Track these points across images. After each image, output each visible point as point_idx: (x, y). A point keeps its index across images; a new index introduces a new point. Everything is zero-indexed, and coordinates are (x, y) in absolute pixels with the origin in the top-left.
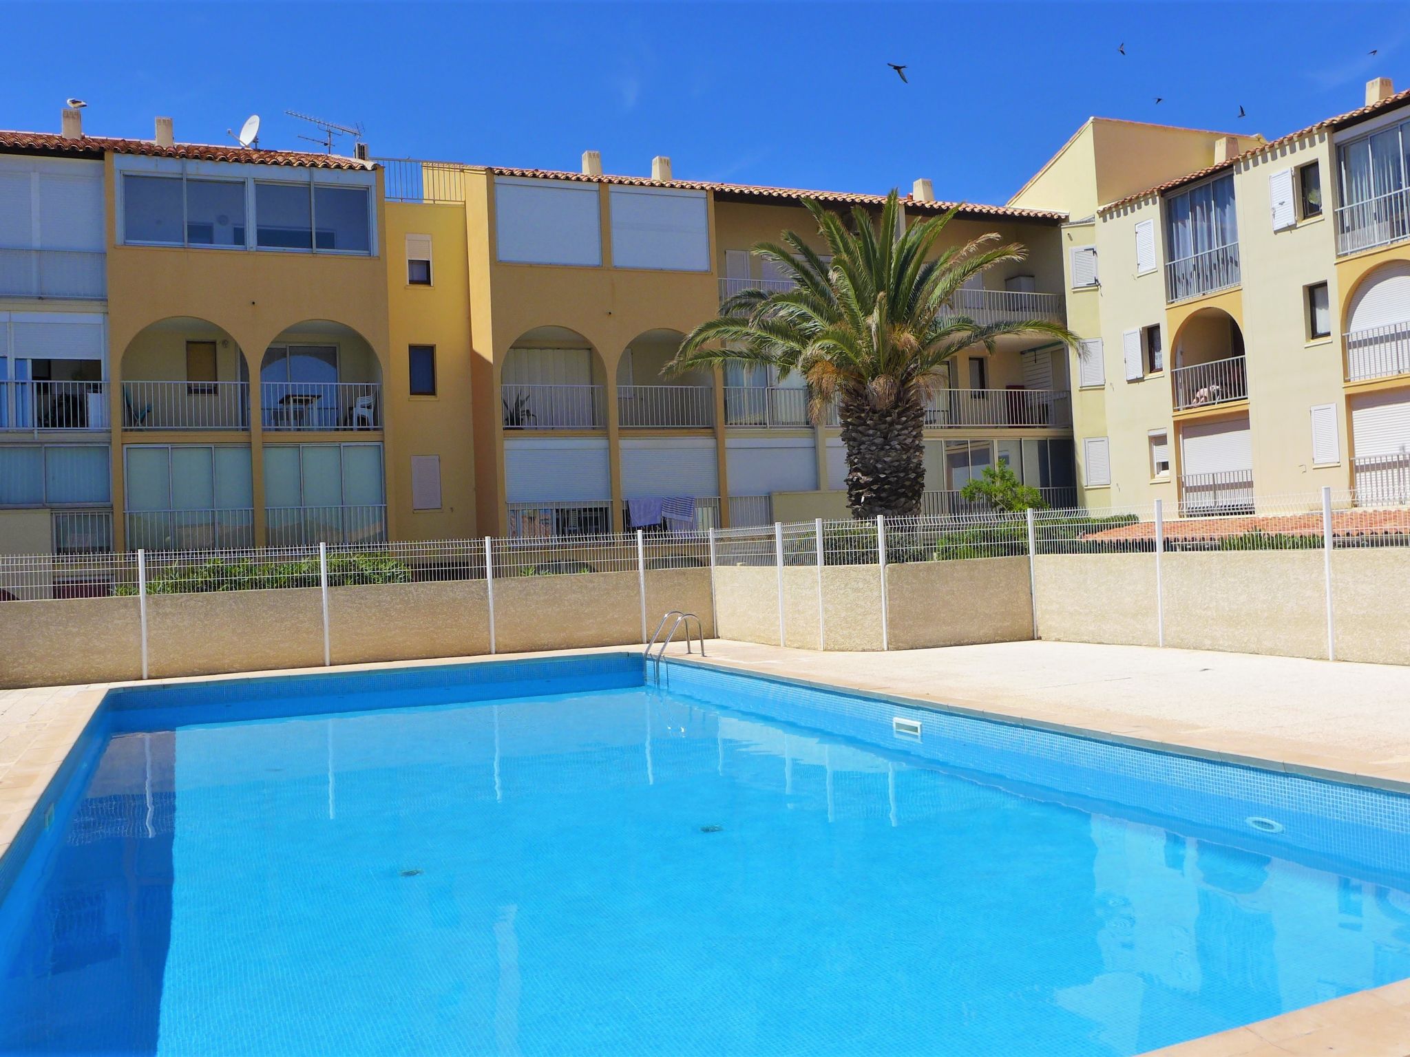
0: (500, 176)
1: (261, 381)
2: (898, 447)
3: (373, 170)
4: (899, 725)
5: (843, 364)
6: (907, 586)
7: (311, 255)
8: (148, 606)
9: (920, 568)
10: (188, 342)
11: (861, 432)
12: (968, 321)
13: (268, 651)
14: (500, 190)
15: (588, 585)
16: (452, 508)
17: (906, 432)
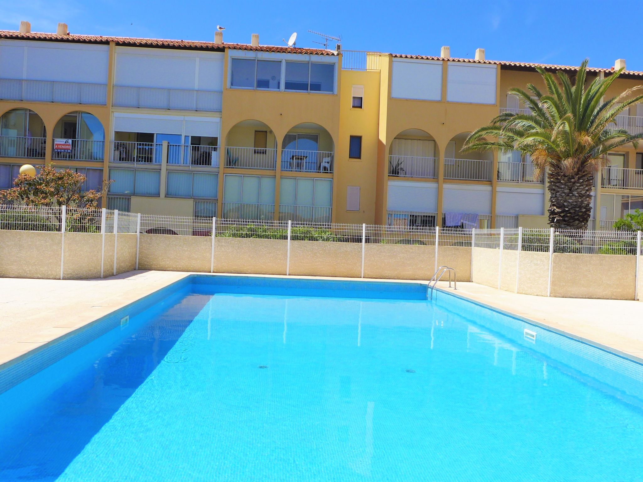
0: (395, 58)
1: (282, 149)
2: (577, 195)
3: (337, 55)
4: (527, 333)
5: (551, 151)
6: (564, 265)
7: (307, 94)
8: (215, 242)
9: (572, 256)
10: (256, 131)
11: (557, 186)
12: (624, 132)
13: (263, 266)
14: (395, 65)
15: (410, 250)
16: (364, 211)
17: (582, 187)
